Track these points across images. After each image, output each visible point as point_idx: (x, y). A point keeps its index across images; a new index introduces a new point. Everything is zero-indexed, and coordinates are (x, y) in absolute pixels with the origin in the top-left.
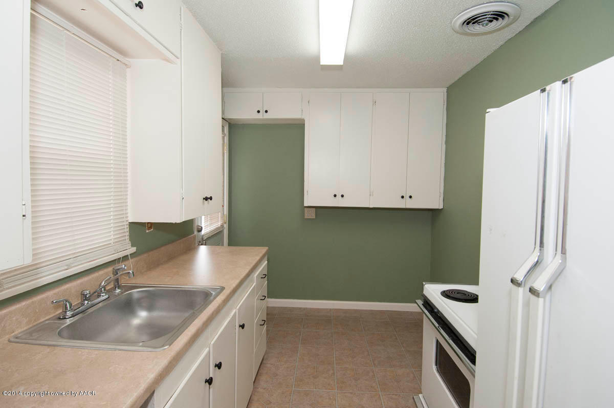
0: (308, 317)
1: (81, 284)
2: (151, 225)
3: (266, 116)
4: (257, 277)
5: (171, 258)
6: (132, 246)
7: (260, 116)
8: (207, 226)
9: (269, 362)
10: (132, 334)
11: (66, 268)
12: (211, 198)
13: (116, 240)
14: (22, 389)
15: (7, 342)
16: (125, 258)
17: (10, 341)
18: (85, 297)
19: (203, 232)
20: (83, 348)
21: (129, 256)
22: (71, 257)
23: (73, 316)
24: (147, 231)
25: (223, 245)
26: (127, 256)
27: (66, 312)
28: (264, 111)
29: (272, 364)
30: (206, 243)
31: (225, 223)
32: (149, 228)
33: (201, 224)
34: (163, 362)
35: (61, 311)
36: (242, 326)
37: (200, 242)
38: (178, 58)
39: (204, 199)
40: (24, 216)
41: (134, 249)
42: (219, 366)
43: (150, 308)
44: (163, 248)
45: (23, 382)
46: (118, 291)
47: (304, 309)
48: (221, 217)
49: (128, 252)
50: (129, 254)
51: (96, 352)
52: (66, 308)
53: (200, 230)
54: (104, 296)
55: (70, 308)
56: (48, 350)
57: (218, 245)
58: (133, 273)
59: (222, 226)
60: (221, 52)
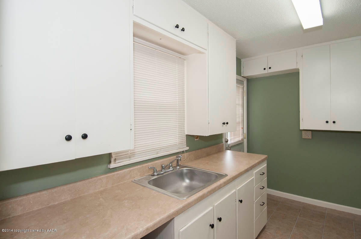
0: (305, 209)
1: (163, 161)
2: (197, 137)
3: (270, 71)
4: (255, 173)
5: (208, 155)
6: (187, 146)
7: (266, 72)
8: (232, 139)
9: (268, 231)
10: (182, 190)
11: (156, 153)
12: (227, 123)
13: (180, 143)
14: (127, 201)
15: (131, 181)
16: (183, 152)
17: (132, 181)
18: (163, 168)
19: (229, 143)
20: (153, 190)
21: (185, 151)
22: (159, 149)
23: (158, 175)
24: (196, 140)
25: (243, 151)
26: (184, 151)
27: (154, 173)
28: (269, 68)
29: (270, 233)
30: (230, 149)
31: (245, 138)
32: (197, 138)
33: (228, 138)
34: (180, 206)
35: (152, 172)
36: (241, 201)
37: (227, 148)
38: (206, 50)
39: (223, 123)
40: (131, 129)
41: (188, 148)
42: (220, 219)
43: (191, 179)
44: (203, 149)
45: (128, 199)
46: (178, 167)
47: (303, 203)
48: (242, 135)
49: (184, 149)
50: (185, 150)
51: (157, 193)
52: (154, 171)
53: (227, 141)
54: (171, 169)
55: (156, 171)
56: (142, 187)
57: (240, 151)
58: (180, 159)
59: (242, 140)
60: (236, 40)
